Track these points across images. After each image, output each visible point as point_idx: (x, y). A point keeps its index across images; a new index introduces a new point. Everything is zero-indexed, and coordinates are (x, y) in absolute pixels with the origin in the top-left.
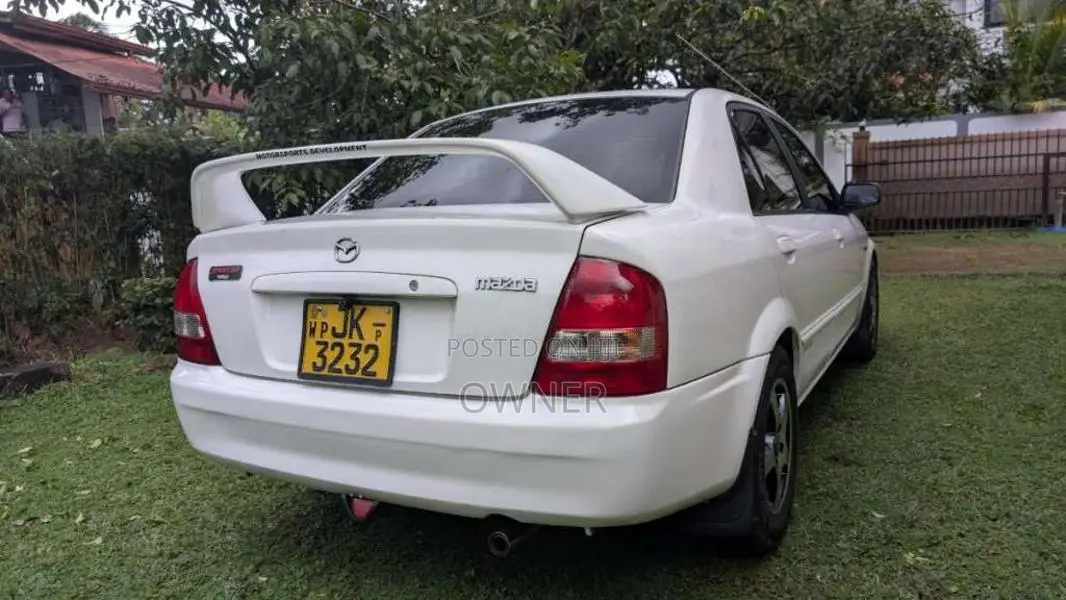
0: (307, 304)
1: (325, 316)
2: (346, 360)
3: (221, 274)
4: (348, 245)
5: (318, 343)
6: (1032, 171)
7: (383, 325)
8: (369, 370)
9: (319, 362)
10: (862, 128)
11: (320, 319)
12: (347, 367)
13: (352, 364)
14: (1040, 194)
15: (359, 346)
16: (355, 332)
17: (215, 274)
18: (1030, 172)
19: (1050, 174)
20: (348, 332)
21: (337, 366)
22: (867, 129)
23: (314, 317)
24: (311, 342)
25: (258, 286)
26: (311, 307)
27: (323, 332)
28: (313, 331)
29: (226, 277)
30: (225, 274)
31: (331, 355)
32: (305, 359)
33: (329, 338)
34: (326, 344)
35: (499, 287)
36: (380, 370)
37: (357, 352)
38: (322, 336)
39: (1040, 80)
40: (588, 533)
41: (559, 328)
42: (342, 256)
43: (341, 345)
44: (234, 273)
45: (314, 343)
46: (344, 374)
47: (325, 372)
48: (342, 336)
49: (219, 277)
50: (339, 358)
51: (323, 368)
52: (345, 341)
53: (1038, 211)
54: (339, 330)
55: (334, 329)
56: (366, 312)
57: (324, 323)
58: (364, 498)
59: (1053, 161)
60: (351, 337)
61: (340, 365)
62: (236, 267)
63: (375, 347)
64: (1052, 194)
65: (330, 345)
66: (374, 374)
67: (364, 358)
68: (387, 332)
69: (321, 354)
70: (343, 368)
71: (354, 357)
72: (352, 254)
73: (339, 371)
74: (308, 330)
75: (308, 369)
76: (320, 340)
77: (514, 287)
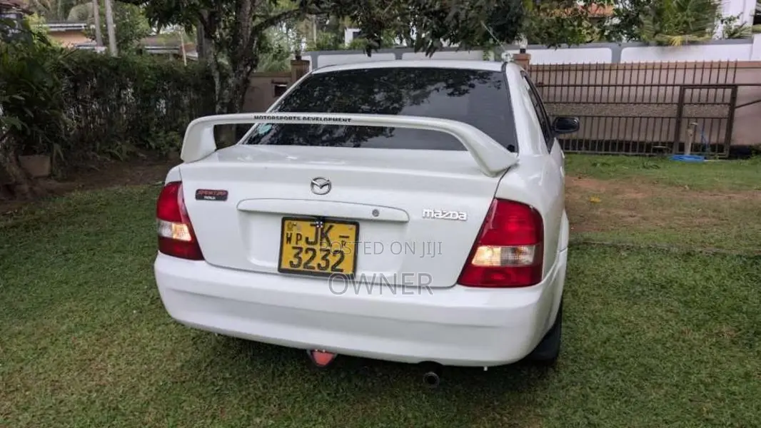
0: (284, 220)
1: (299, 229)
2: (318, 260)
3: (207, 195)
4: (322, 182)
5: (294, 248)
6: (668, 101)
7: (347, 237)
8: (337, 268)
9: (296, 262)
10: (523, 51)
11: (295, 232)
12: (319, 265)
13: (323, 264)
14: (673, 121)
15: (328, 251)
16: (324, 240)
17: (201, 195)
18: (667, 101)
19: (685, 104)
20: (319, 241)
21: (310, 264)
22: (528, 52)
23: (290, 229)
24: (287, 247)
25: (242, 207)
26: (287, 222)
27: (297, 240)
28: (289, 240)
29: (214, 198)
30: (211, 195)
31: (305, 257)
32: (283, 258)
33: (302, 244)
34: (301, 249)
35: (440, 217)
36: (346, 267)
37: (326, 255)
38: (297, 243)
39: (683, 16)
40: (486, 369)
41: (481, 245)
42: (317, 189)
43: (314, 250)
44: (221, 196)
45: (291, 248)
46: (317, 270)
47: (301, 268)
48: (315, 243)
49: (206, 197)
50: (312, 258)
51: (299, 265)
52: (317, 247)
53: (671, 139)
54: (312, 239)
55: (307, 239)
56: (333, 228)
57: (298, 234)
58: (326, 352)
59: (688, 92)
60: (321, 245)
61: (314, 264)
62: (223, 191)
63: (342, 253)
64: (684, 122)
65: (304, 250)
66: (342, 271)
67: (333, 260)
68: (351, 242)
69: (296, 256)
70: (315, 266)
71: (324, 258)
72: (326, 188)
73: (313, 268)
74: (285, 239)
75: (286, 265)
76: (295, 246)
77: (451, 217)
